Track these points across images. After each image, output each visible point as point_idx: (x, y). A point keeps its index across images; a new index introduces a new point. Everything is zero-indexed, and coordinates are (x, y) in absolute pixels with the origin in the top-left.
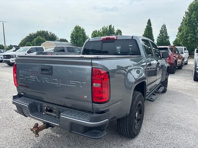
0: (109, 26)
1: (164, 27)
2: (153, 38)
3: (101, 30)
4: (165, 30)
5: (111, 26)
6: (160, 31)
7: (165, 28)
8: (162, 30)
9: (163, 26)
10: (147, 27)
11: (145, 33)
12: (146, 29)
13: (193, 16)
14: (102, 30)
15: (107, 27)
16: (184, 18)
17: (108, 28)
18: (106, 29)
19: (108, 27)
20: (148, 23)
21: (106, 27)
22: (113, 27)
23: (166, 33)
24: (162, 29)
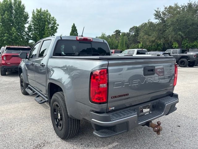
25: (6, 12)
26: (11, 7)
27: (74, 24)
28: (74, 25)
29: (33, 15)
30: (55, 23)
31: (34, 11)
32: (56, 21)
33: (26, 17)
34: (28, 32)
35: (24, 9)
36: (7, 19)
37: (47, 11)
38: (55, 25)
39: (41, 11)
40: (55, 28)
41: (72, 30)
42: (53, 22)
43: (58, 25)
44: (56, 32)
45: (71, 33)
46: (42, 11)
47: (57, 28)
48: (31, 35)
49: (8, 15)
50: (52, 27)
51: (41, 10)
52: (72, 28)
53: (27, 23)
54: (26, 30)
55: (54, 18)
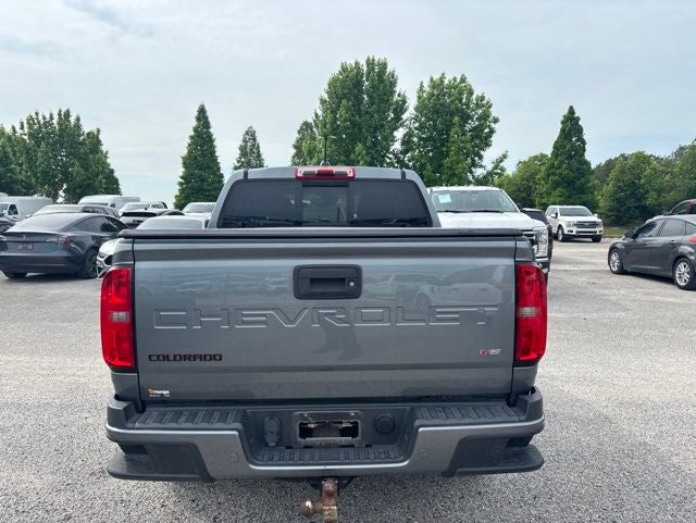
0: (60, 114)
1: (251, 135)
2: (219, 169)
3: (22, 128)
4: (254, 145)
5: (68, 114)
6: (241, 148)
7: (254, 139)
8: (245, 147)
9: (247, 133)
10: (195, 130)
11: (190, 152)
12: (192, 137)
13: (342, 112)
14: (26, 126)
15: (51, 118)
16: (317, 115)
17: (55, 121)
18: (48, 124)
19: (56, 117)
20: (198, 119)
21: (48, 116)
22: (78, 119)
23: (259, 155)
24: (245, 141)
25: (344, 101)
26: (358, 83)
27: (571, 108)
28: (572, 111)
29: (419, 98)
30: (485, 117)
31: (422, 86)
32: (490, 107)
33: (400, 108)
34: (401, 153)
35: (393, 84)
36: (346, 120)
37: (463, 80)
38: (486, 120)
39: (442, 82)
40: (487, 130)
41: (563, 130)
42: (480, 111)
43: (496, 121)
44: (488, 145)
45: (556, 142)
46: (446, 82)
47: (492, 131)
48: (409, 161)
49: (348, 109)
50: (477, 131)
51: (442, 80)
52: (563, 123)
53: (402, 125)
54: (397, 146)
55: (483, 98)
